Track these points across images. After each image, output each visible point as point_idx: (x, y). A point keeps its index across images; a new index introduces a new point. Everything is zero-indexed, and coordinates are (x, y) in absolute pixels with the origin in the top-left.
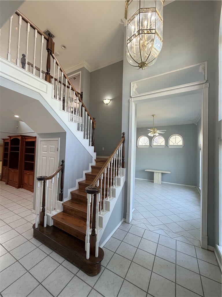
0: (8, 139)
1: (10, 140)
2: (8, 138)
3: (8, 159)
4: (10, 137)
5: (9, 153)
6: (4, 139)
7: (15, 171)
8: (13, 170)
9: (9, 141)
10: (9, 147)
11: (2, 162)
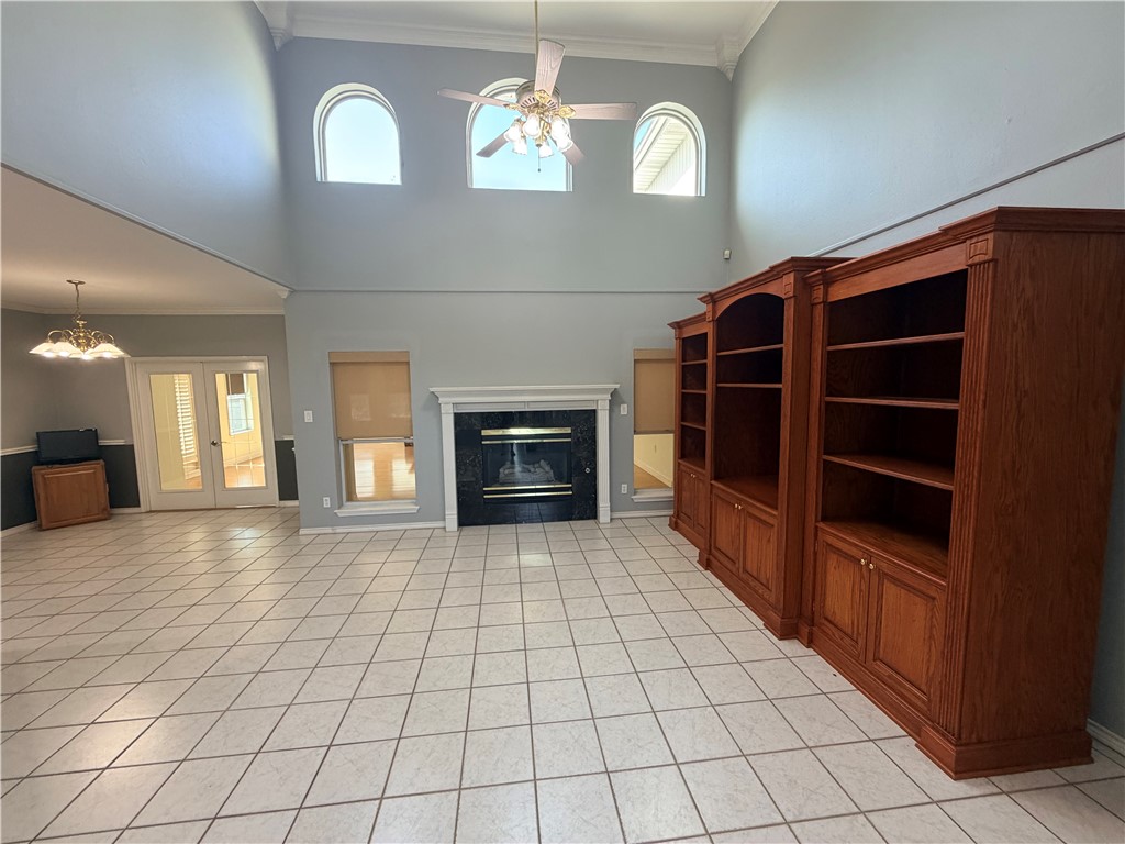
0: (700, 319)
1: (713, 315)
2: (703, 308)
3: (708, 428)
4: (712, 299)
5: (709, 392)
6: (678, 326)
7: (751, 510)
8: (740, 501)
9: (708, 328)
10: (710, 361)
11: (672, 435)
